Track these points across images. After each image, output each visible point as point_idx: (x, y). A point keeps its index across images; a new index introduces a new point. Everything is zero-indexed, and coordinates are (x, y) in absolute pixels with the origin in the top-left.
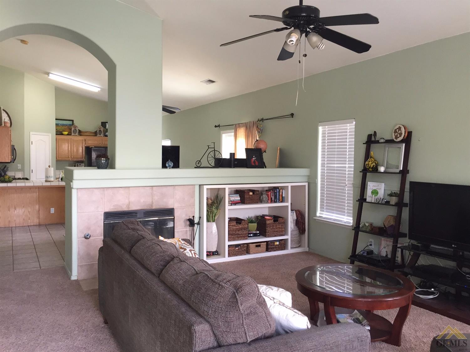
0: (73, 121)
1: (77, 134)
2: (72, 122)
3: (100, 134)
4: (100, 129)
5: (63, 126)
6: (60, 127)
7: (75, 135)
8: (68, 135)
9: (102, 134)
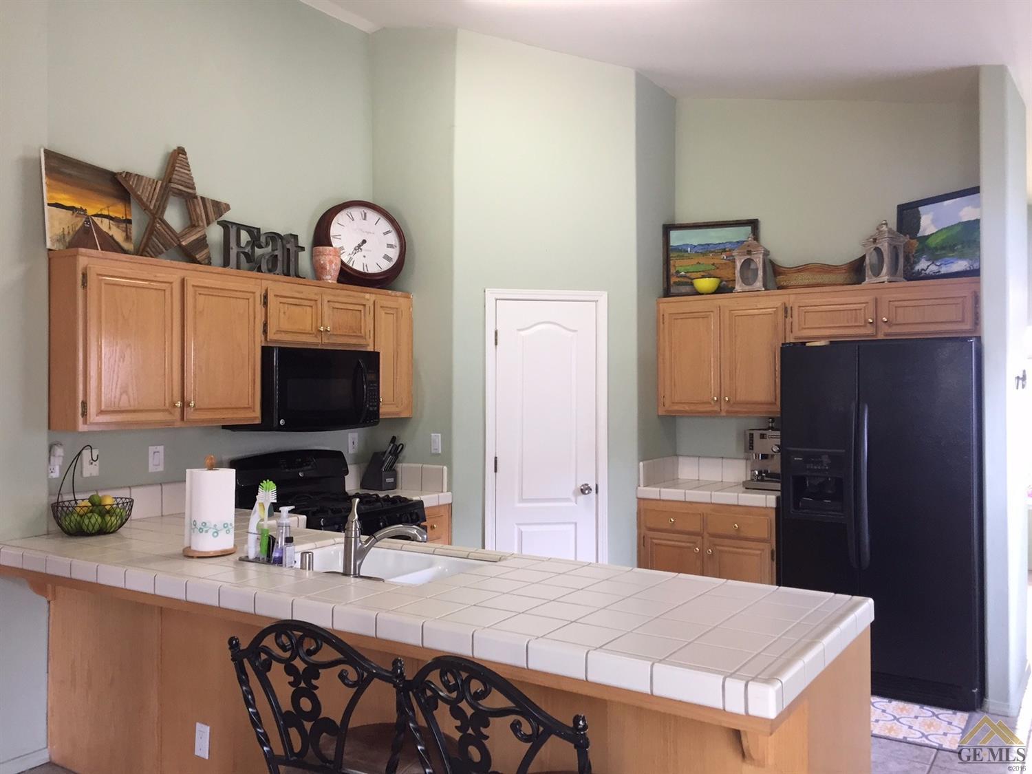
0: (754, 224)
1: (759, 284)
2: (749, 229)
3: (877, 273)
4: (875, 240)
5: (704, 254)
6: (694, 262)
7: (747, 288)
8: (719, 290)
9: (885, 270)
